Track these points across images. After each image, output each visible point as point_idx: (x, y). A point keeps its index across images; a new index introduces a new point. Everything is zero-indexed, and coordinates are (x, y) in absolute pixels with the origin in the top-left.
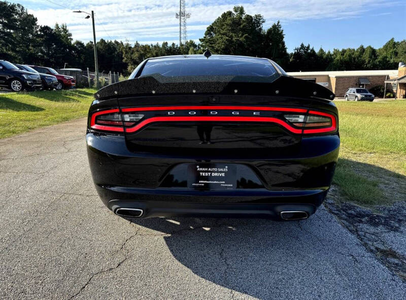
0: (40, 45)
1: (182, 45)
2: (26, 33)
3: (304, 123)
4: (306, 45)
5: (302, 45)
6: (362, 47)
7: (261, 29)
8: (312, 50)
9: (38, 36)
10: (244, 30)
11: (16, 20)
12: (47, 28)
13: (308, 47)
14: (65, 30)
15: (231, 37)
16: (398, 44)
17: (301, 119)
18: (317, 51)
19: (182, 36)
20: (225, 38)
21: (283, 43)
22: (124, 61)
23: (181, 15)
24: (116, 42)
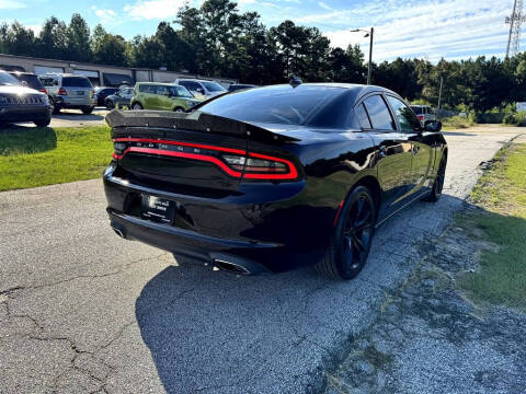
0: (329, 69)
1: (507, 58)
2: (316, 56)
3: (245, 165)
9: (329, 59)
11: (309, 44)
12: (338, 49)
14: (357, 50)
17: (242, 161)
19: (511, 46)
22: (418, 82)
23: (514, 18)
24: (416, 60)
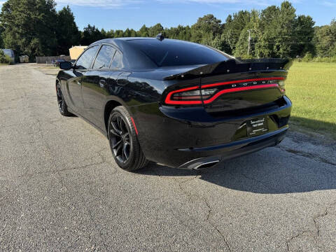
4: (92, 26)
5: (89, 26)
6: (128, 29)
7: (54, 11)
8: (97, 30)
10: (40, 10)
13: (94, 27)
15: (29, 14)
16: (149, 29)
18: (100, 30)
20: (23, 15)
21: (74, 23)
